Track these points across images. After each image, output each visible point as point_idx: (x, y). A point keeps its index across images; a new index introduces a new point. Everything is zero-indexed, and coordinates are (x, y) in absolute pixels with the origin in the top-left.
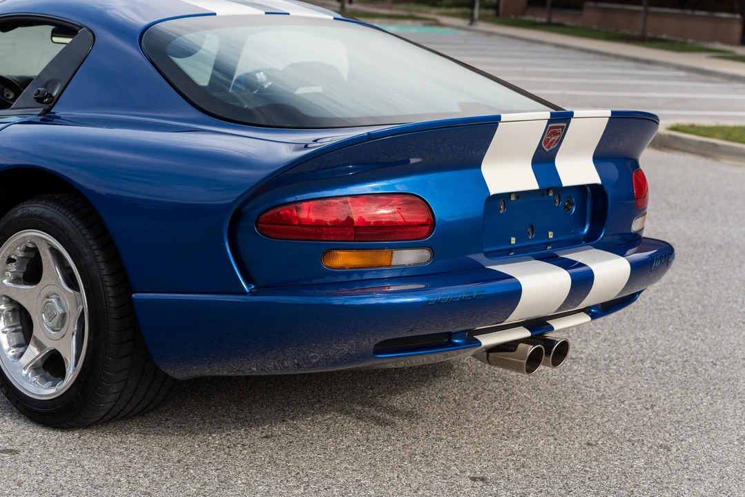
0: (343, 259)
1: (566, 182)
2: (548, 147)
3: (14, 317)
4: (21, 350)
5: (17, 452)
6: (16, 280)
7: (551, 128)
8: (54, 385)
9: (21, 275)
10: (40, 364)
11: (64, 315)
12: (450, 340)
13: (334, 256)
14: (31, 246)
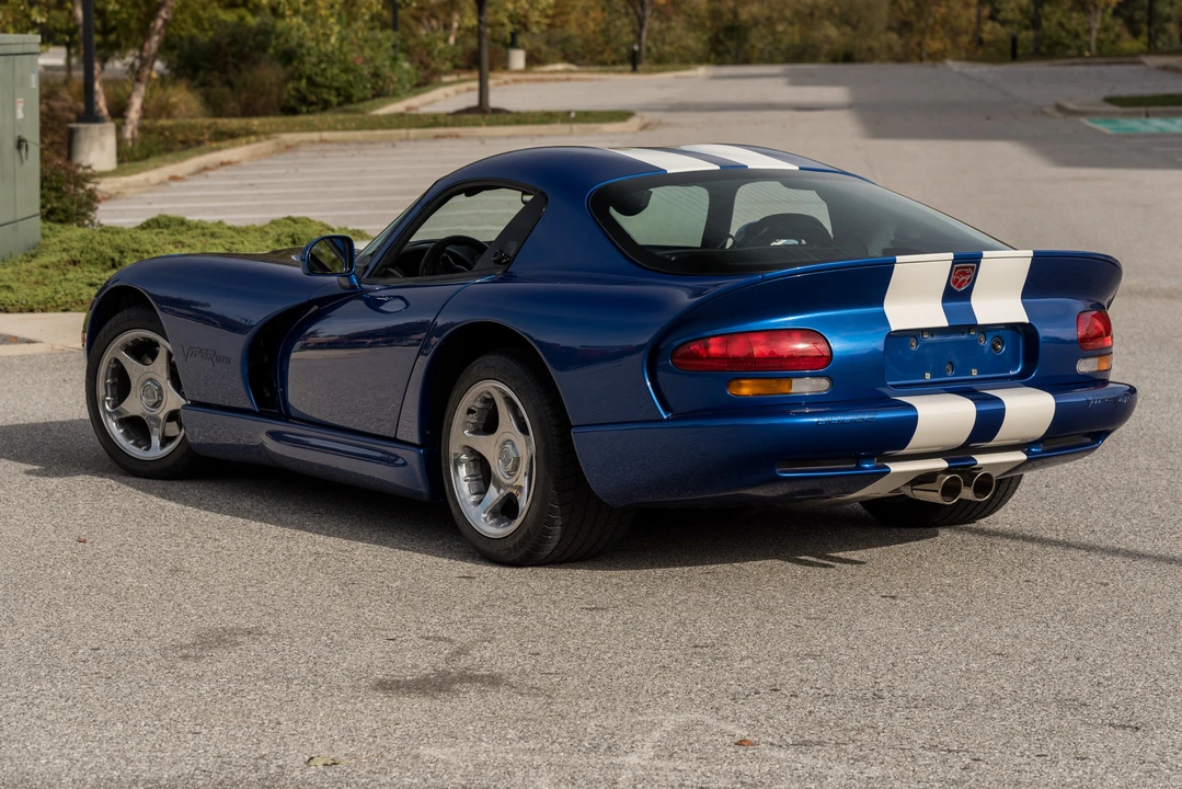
0: (746, 389)
1: (981, 320)
2: (960, 286)
3: (475, 467)
4: (481, 497)
5: (474, 578)
6: (476, 431)
7: (957, 268)
8: (510, 524)
9: (481, 427)
10: (499, 508)
11: (518, 460)
12: (858, 464)
13: (740, 386)
14: (488, 396)
